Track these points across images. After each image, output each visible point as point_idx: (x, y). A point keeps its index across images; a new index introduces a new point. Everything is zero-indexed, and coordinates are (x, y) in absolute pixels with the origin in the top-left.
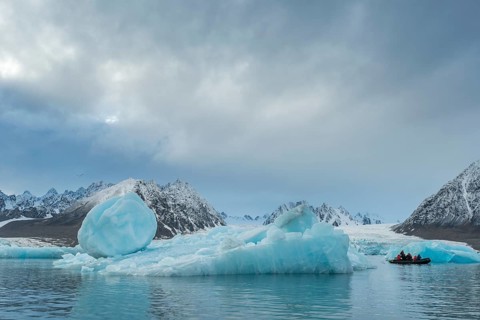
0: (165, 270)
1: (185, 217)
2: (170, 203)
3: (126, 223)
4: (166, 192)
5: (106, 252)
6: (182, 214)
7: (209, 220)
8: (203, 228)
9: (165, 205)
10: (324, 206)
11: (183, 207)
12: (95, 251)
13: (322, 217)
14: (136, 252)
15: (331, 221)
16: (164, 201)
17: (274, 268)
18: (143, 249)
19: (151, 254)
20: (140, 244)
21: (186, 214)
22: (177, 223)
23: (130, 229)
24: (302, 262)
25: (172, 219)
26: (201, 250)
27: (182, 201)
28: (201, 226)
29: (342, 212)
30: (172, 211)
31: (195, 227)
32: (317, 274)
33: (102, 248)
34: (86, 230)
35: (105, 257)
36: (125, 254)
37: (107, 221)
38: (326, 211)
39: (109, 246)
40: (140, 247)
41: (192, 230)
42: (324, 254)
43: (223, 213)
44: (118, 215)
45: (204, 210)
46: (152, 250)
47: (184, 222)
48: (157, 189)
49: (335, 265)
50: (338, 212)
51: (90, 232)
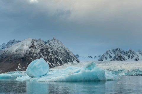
0: (53, 80)
1: (57, 57)
2: (49, 50)
3: (41, 67)
4: (48, 45)
5: (35, 76)
6: (56, 56)
7: (70, 58)
8: (67, 63)
9: (47, 52)
10: (130, 50)
11: (56, 52)
12: (32, 75)
13: (129, 56)
14: (44, 75)
15: (134, 58)
16: (46, 50)
17: (82, 79)
18: (46, 75)
19: (48, 76)
20: (45, 73)
21: (58, 56)
22: (53, 60)
23: (42, 69)
24: (90, 78)
25: (51, 58)
26: (62, 75)
27: (56, 49)
28: (66, 62)
29: (140, 54)
30: (51, 54)
31: (63, 62)
32: (95, 81)
33: (33, 75)
34: (29, 70)
35: (35, 77)
36: (41, 76)
37: (35, 67)
38: (131, 53)
39: (36, 74)
40: (45, 74)
41: (61, 64)
42: (97, 76)
43: (77, 55)
44: (38, 65)
45: (67, 53)
46: (48, 75)
47: (57, 59)
48: (43, 43)
49: (100, 79)
50: (138, 53)
51: (30, 70)
